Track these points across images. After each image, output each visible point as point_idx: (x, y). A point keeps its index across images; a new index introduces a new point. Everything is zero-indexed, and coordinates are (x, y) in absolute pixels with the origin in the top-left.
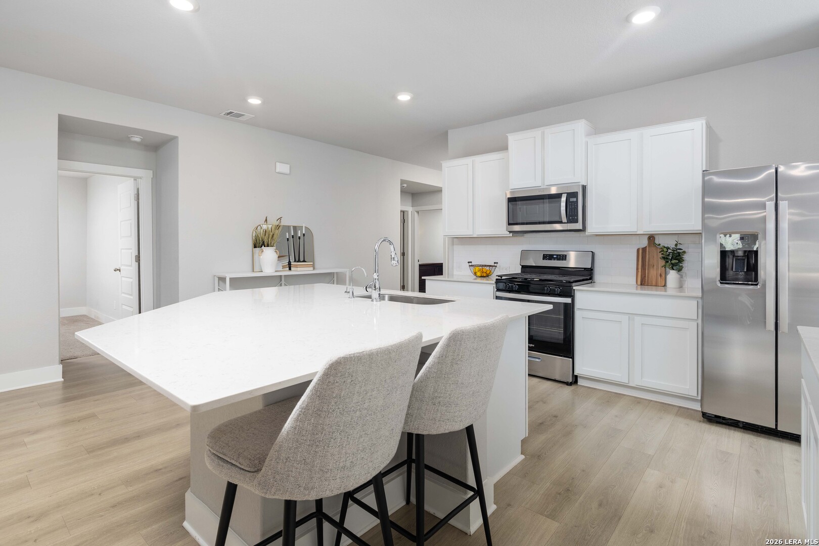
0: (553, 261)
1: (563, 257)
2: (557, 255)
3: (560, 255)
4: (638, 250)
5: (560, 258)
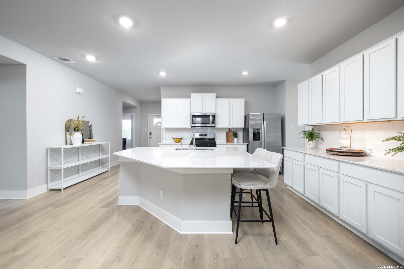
0: (203, 136)
1: (206, 135)
4: (226, 132)
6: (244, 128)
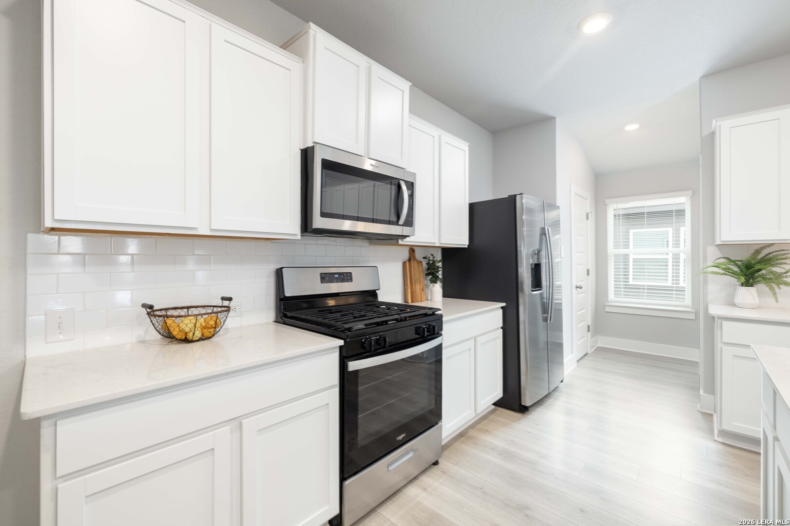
1: (347, 277)
2: (340, 274)
3: (343, 274)
4: (404, 263)
5: (343, 278)
6: (467, 247)
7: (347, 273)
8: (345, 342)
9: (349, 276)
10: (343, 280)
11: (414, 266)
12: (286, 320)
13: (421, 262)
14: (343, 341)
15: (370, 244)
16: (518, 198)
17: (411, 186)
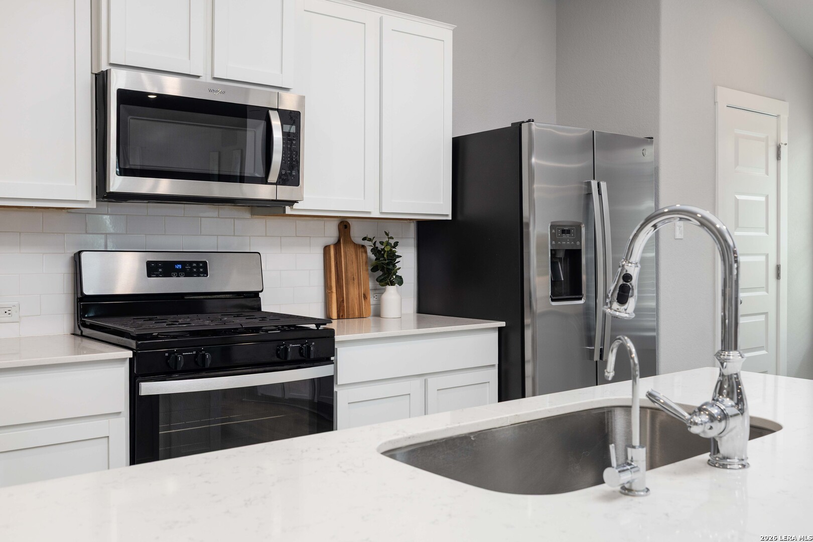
0: (174, 280)
1: (198, 267)
2: (183, 263)
3: (191, 263)
4: (325, 248)
5: (191, 269)
6: (450, 218)
7: (198, 263)
8: (134, 354)
9: (201, 267)
10: (189, 274)
11: (345, 253)
12: (87, 331)
13: (363, 246)
14: (131, 352)
15: (253, 214)
16: (524, 127)
17: (292, 118)
